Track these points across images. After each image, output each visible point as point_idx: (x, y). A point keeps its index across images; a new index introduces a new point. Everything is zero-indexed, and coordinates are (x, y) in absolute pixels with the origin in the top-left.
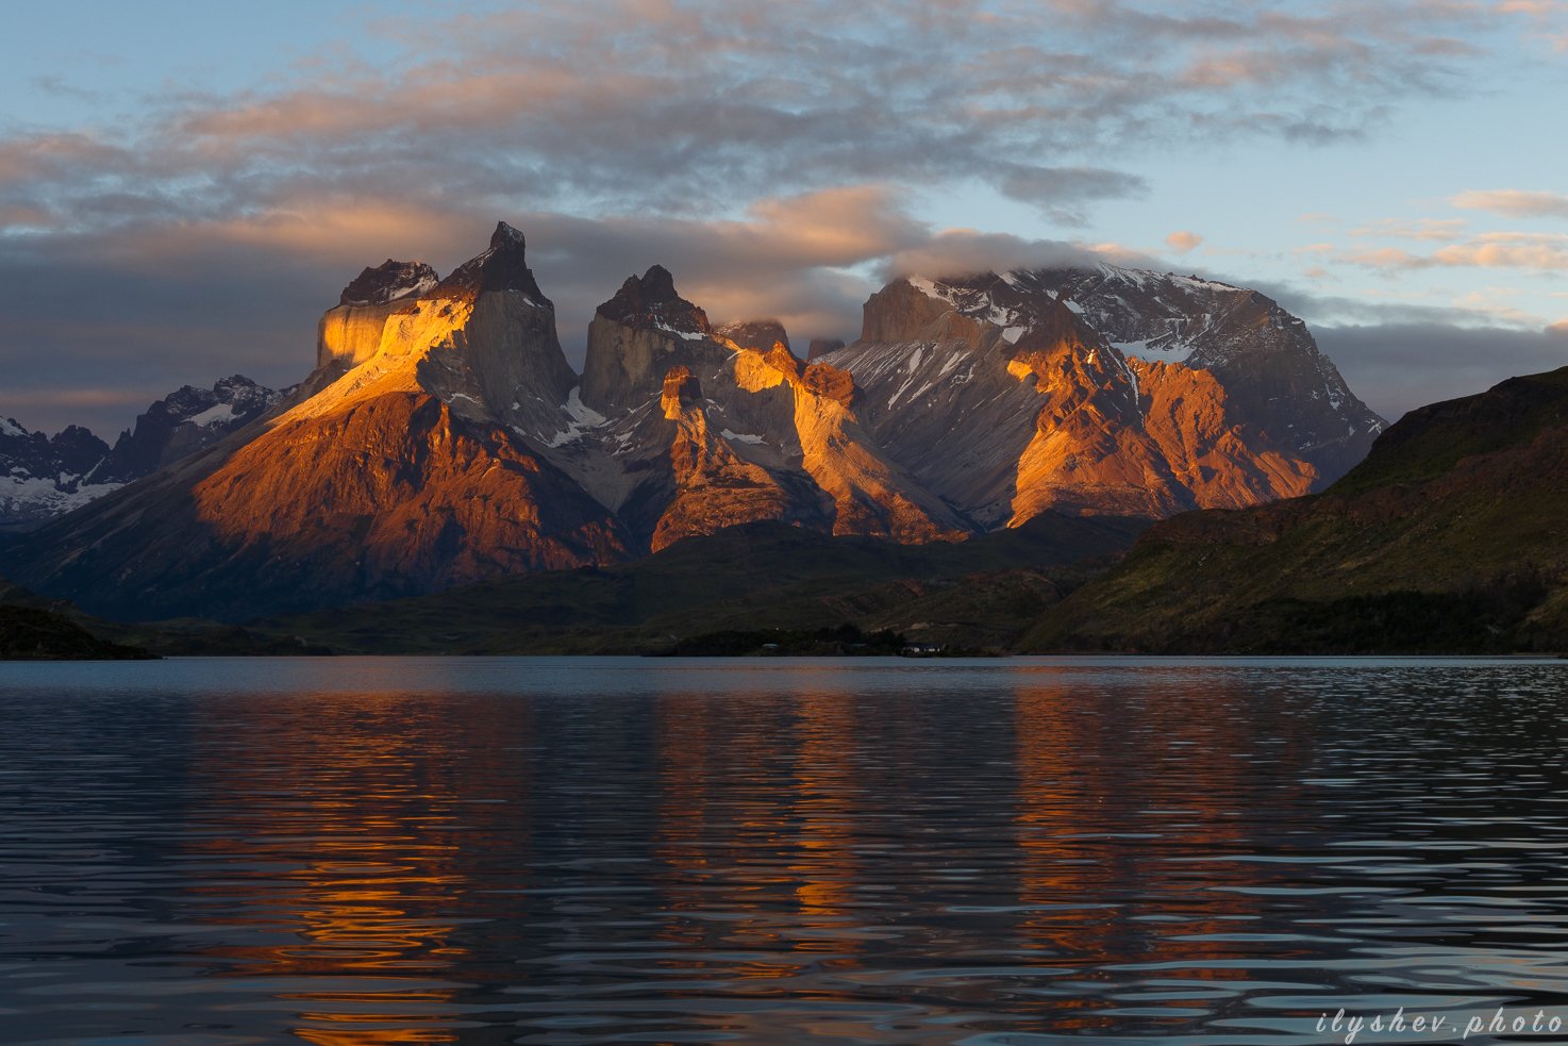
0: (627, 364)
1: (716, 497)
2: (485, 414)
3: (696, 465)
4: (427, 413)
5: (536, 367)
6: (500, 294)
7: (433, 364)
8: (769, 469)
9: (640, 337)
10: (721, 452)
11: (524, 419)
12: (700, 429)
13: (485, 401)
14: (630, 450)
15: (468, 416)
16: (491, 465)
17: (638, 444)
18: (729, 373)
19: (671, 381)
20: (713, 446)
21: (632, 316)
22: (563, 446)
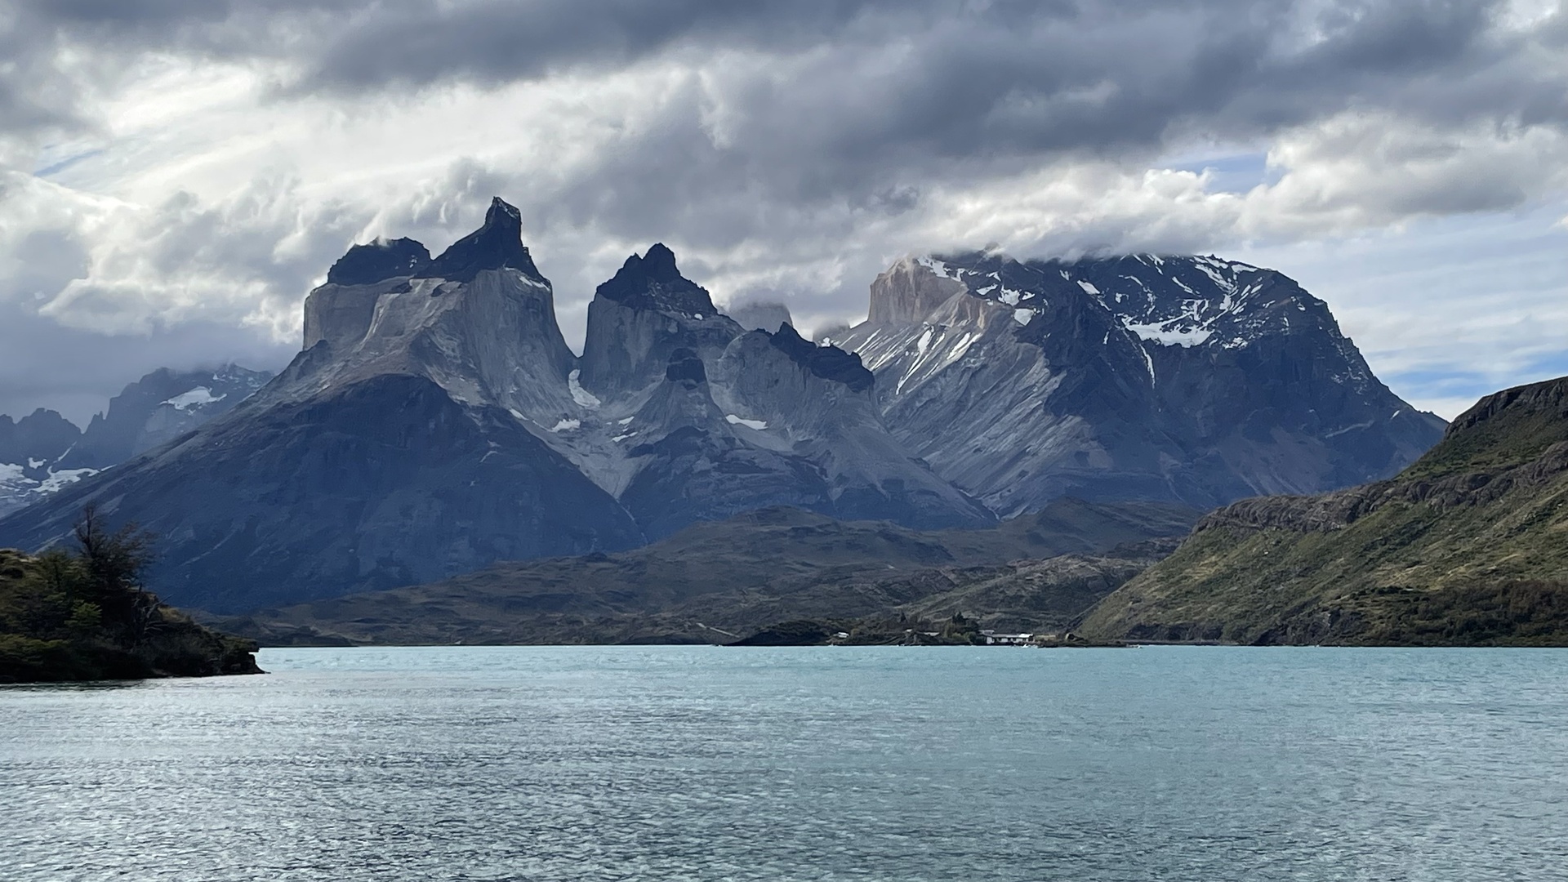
0: (628, 346)
1: (721, 482)
2: (482, 397)
3: (700, 450)
4: (421, 396)
5: (534, 348)
6: (496, 273)
7: (427, 346)
8: (776, 454)
9: (642, 317)
10: (727, 436)
11: (522, 403)
12: (704, 413)
13: (482, 383)
14: (632, 435)
15: (464, 399)
16: (490, 449)
17: (640, 428)
18: (734, 355)
19: (674, 363)
20: (717, 430)
21: (633, 297)
22: (564, 431)
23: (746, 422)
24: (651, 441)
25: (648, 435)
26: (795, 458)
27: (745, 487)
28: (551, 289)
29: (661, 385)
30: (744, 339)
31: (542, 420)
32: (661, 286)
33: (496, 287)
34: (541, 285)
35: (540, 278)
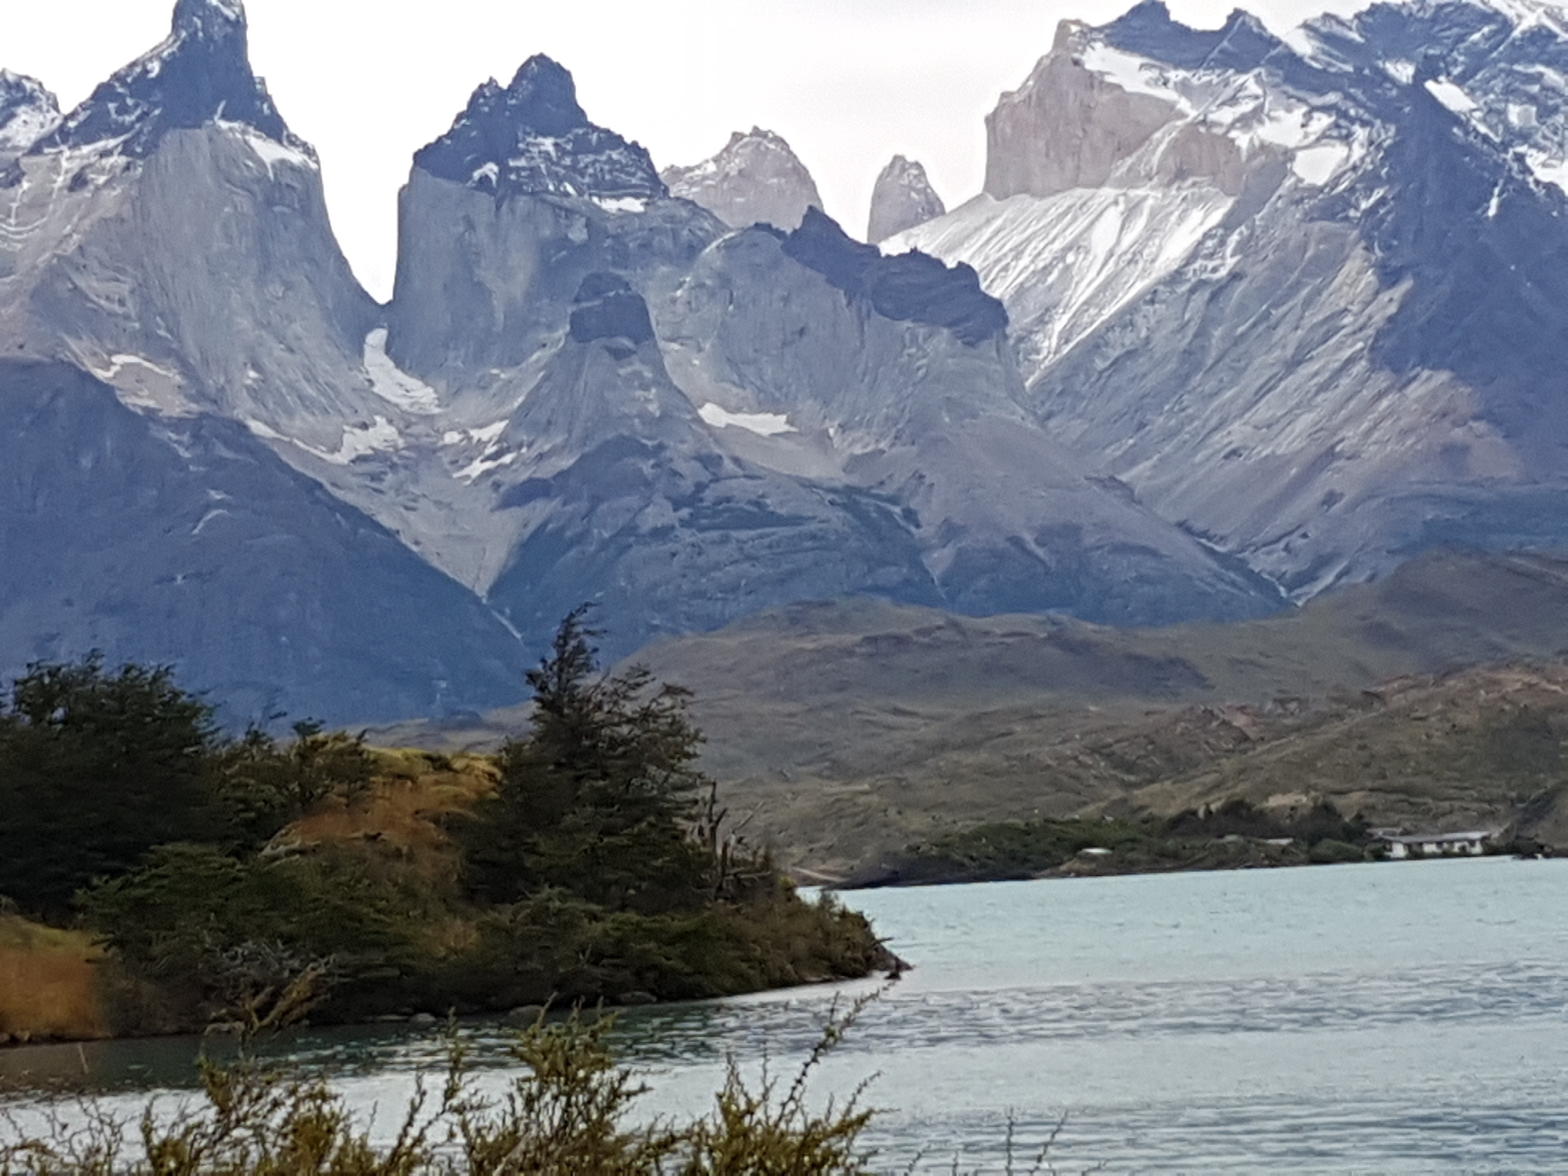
0: (486, 274)
1: (698, 549)
2: (192, 398)
3: (648, 484)
4: (61, 402)
5: (288, 286)
6: (201, 134)
7: (67, 295)
8: (810, 485)
9: (512, 211)
10: (704, 451)
11: (271, 406)
12: (654, 408)
13: (186, 368)
14: (507, 459)
15: (151, 404)
16: (209, 506)
17: (520, 446)
18: (709, 282)
19: (585, 305)
20: (683, 442)
21: (491, 169)
22: (361, 459)
23: (742, 420)
24: (547, 471)
25: (541, 457)
26: (850, 490)
27: (749, 558)
28: (317, 162)
29: (558, 355)
30: (729, 246)
31: (314, 438)
32: (548, 144)
33: (203, 165)
34: (295, 157)
35: (293, 141)
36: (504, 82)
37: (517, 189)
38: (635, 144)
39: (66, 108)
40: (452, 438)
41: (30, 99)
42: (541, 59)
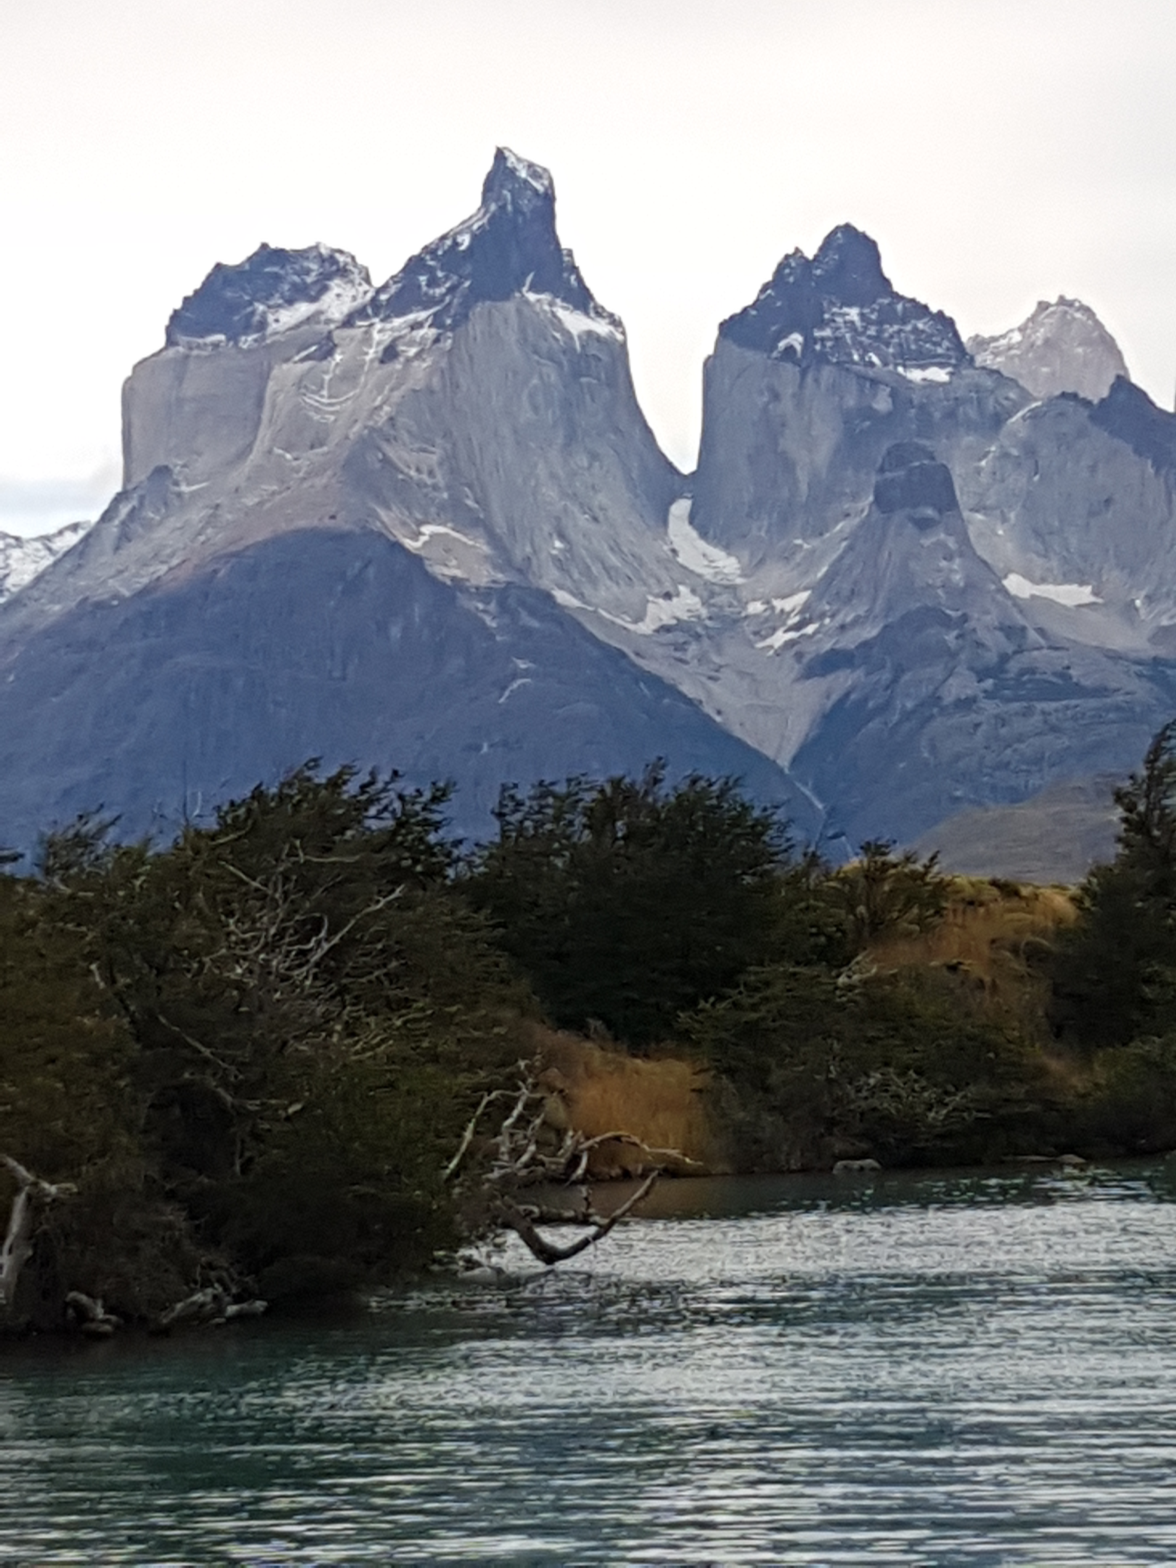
0: (789, 444)
1: (1001, 720)
2: (495, 567)
3: (953, 655)
4: (371, 571)
5: (594, 456)
6: (510, 306)
7: (378, 466)
8: (1115, 657)
9: (816, 381)
10: (1008, 623)
11: (576, 576)
12: (958, 578)
13: (493, 539)
14: (810, 629)
15: (458, 573)
16: (514, 676)
17: (822, 616)
18: (1015, 452)
19: (888, 475)
20: (987, 612)
21: (796, 339)
22: (666, 629)
23: (1049, 591)
24: (849, 641)
25: (843, 627)
26: (1156, 661)
27: (1054, 729)
28: (623, 333)
29: (862, 525)
30: (1035, 415)
31: (619, 607)
32: (853, 313)
33: (512, 337)
34: (602, 328)
35: (600, 312)
36: (810, 253)
37: (822, 359)
38: (940, 313)
39: (378, 281)
40: (756, 607)
41: (343, 272)
42: (848, 229)
